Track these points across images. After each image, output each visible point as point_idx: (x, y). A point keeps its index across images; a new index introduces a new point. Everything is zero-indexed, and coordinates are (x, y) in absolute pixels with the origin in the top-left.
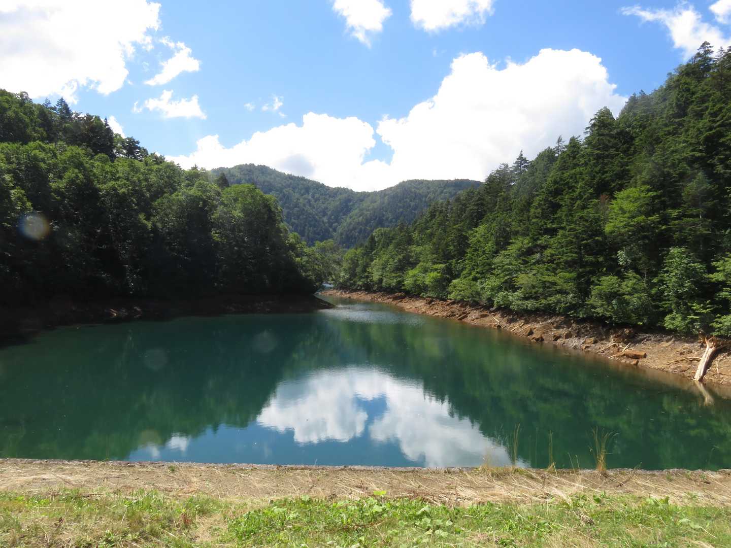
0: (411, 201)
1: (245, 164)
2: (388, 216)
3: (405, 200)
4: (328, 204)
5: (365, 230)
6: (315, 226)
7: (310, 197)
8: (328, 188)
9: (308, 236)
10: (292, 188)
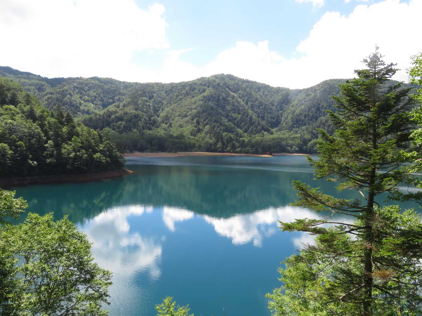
0: (336, 93)
1: (218, 74)
2: (323, 104)
3: (332, 93)
4: (274, 98)
5: (308, 114)
6: (271, 113)
7: (261, 94)
8: (272, 88)
9: (267, 120)
10: (250, 88)
